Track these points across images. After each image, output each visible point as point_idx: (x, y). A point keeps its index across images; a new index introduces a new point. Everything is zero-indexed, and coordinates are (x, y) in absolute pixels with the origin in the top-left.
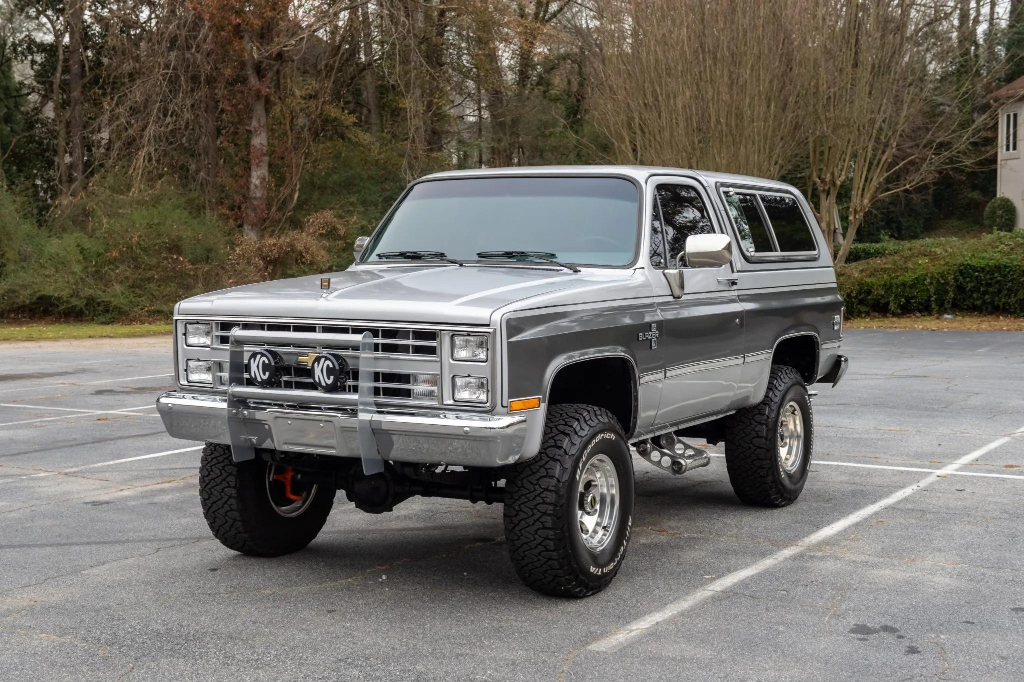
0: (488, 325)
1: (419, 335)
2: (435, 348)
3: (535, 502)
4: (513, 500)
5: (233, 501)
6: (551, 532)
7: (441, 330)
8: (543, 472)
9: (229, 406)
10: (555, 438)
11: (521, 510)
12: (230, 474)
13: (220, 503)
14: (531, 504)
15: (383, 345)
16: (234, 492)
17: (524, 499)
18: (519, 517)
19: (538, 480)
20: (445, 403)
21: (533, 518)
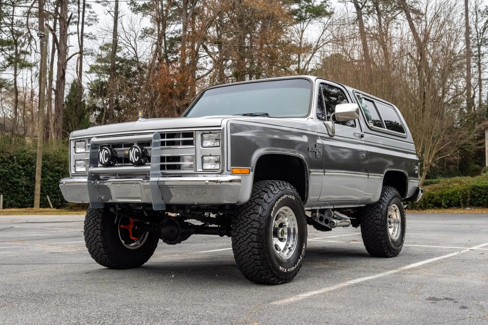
0: (220, 126)
1: (186, 135)
2: (192, 141)
3: (247, 228)
4: (236, 227)
5: (99, 237)
6: (256, 244)
7: (195, 131)
8: (252, 211)
9: (88, 180)
10: (260, 194)
11: (240, 232)
12: (98, 223)
13: (93, 238)
14: (245, 229)
15: (167, 142)
16: (99, 232)
17: (242, 226)
18: (239, 236)
19: (249, 215)
20: (198, 170)
21: (246, 236)
